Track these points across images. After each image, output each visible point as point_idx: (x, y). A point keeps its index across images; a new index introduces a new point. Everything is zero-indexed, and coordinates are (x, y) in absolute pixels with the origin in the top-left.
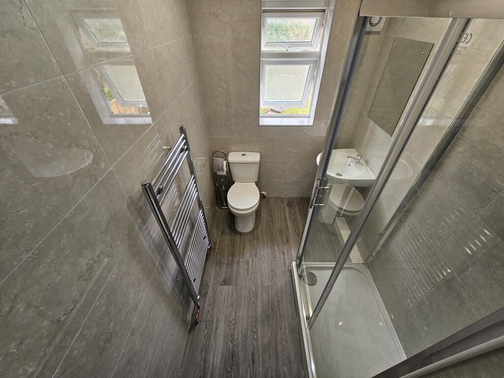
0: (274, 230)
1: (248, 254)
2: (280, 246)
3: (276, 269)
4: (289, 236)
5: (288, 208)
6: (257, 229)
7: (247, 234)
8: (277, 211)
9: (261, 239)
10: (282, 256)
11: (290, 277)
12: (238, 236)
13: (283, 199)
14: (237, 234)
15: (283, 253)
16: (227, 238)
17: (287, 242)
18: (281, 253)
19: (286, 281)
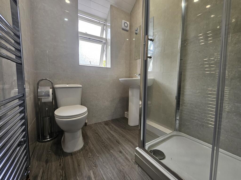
0: (104, 140)
1: (87, 168)
2: (115, 148)
3: (122, 168)
4: (117, 139)
5: (106, 126)
6: (87, 145)
7: (79, 151)
8: (100, 129)
9: (94, 150)
10: (121, 154)
11: (139, 168)
12: (69, 157)
13: (100, 123)
14: (67, 156)
15: (121, 152)
16: (54, 165)
17: (119, 143)
18: (119, 153)
19: (138, 173)
